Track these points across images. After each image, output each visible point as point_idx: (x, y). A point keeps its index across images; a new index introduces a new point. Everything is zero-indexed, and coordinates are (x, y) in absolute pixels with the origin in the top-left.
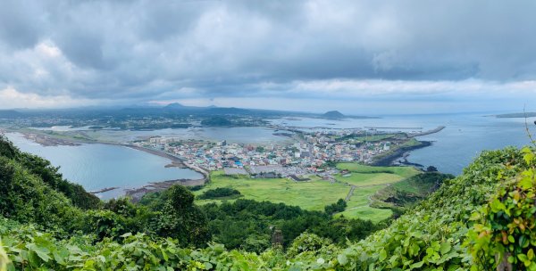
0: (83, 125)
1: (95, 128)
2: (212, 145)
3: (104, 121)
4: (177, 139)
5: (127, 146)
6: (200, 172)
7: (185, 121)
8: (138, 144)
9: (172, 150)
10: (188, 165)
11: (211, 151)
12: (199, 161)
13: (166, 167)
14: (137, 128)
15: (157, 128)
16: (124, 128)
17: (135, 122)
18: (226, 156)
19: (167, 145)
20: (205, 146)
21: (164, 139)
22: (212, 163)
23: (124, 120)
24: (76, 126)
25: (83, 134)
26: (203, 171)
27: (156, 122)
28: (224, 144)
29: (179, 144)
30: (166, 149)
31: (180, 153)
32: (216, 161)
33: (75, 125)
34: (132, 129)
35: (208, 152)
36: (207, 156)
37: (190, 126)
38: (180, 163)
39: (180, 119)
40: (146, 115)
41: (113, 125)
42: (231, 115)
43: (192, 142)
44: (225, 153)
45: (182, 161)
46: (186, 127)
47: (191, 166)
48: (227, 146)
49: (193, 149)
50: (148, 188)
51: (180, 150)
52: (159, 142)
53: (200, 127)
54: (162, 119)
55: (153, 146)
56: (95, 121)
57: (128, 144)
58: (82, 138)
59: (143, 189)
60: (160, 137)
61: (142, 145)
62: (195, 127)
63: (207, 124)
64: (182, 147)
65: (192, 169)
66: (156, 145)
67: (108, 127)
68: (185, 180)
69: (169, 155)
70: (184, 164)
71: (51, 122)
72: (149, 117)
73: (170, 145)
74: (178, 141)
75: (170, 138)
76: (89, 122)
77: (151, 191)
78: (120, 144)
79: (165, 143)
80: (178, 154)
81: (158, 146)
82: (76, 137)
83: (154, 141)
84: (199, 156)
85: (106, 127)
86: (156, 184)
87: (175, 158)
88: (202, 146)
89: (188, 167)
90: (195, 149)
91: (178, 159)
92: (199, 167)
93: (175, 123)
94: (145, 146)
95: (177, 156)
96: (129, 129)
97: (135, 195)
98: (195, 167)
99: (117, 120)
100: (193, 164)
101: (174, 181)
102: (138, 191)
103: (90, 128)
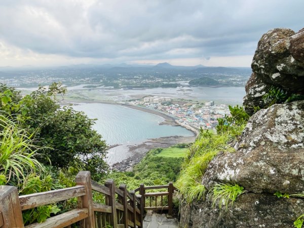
0: (77, 84)
2: (200, 105)
3: (97, 80)
4: (168, 99)
5: (123, 105)
6: (191, 130)
7: (174, 80)
8: (132, 103)
9: (165, 109)
10: (180, 123)
11: (200, 111)
12: (189, 120)
13: (160, 124)
14: (130, 87)
15: (149, 87)
16: (117, 87)
17: (126, 81)
18: (215, 117)
19: (160, 104)
20: (194, 106)
21: (156, 99)
22: (202, 123)
23: (116, 79)
26: (193, 129)
27: (148, 81)
28: (212, 104)
29: (170, 103)
30: (160, 108)
31: (173, 112)
32: (205, 121)
35: (197, 112)
36: (196, 115)
38: (172, 121)
39: (169, 78)
40: (135, 74)
41: (107, 85)
42: (218, 74)
43: (181, 102)
44: (213, 113)
45: (173, 119)
46: (175, 86)
47: (183, 124)
48: (214, 107)
49: (183, 108)
50: (147, 144)
51: (171, 109)
52: (152, 101)
53: (188, 86)
54: (152, 79)
55: (147, 105)
56: (88, 80)
57: (124, 103)
58: (79, 97)
59: (144, 145)
60: (153, 96)
61: (137, 104)
62: (183, 86)
63: (195, 84)
64: (173, 106)
65: (183, 127)
66: (150, 104)
67: (102, 85)
68: (178, 137)
69: (162, 114)
70: (176, 123)
71: (42, 82)
72: (139, 76)
73: (163, 104)
74: (169, 100)
75: (162, 98)
76: (82, 81)
77: (150, 146)
78: (116, 103)
79: (158, 102)
80: (170, 113)
81: (152, 105)
82: (71, 97)
83: (147, 101)
84: (189, 116)
85: (100, 86)
86: (153, 140)
87: (167, 116)
88: (191, 106)
89: (180, 125)
90: (185, 108)
91: (170, 117)
92: (190, 126)
93: (165, 83)
94: (139, 105)
95: (170, 115)
96: (122, 87)
97: (137, 150)
98: (186, 125)
99: (110, 79)
100: (184, 123)
101: (168, 137)
102: (139, 147)
103: (84, 87)
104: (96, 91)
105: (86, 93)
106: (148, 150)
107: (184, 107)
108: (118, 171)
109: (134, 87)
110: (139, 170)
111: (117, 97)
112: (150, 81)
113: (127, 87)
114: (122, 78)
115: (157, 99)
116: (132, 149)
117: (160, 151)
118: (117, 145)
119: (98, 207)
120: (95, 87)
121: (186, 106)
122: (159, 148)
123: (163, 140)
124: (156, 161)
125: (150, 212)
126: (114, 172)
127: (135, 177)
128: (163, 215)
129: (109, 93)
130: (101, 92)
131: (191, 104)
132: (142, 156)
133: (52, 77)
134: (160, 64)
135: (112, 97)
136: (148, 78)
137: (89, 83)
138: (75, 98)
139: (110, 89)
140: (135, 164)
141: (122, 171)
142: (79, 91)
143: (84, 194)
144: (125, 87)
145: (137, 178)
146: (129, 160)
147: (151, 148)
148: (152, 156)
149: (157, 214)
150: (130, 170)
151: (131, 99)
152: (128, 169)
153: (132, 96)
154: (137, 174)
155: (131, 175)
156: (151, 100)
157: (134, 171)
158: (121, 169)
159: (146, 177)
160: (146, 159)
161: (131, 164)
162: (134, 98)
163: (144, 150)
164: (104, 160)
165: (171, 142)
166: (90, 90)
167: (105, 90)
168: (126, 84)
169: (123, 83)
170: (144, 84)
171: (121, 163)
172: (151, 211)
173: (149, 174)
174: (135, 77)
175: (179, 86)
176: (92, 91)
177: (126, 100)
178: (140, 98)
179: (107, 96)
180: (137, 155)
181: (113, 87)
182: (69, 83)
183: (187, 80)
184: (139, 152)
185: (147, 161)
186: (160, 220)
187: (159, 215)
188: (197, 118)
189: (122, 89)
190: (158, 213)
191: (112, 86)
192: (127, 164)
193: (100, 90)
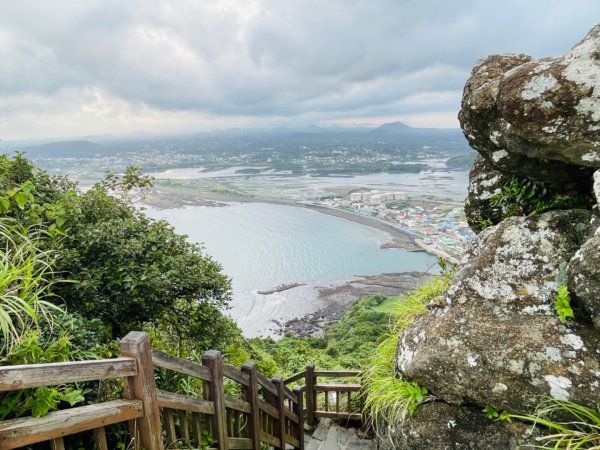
0: (226, 167)
1: (249, 173)
3: (261, 158)
4: (401, 195)
5: (308, 206)
7: (414, 158)
8: (327, 203)
10: (424, 247)
12: (444, 240)
13: (383, 247)
14: (324, 172)
15: (361, 172)
16: (298, 171)
17: (317, 159)
19: (382, 206)
21: (376, 196)
23: (298, 157)
24: (211, 169)
25: (227, 184)
27: (361, 160)
29: (404, 205)
30: (383, 214)
31: (410, 223)
33: (211, 167)
34: (313, 174)
35: (462, 224)
37: (425, 168)
38: (409, 242)
39: (403, 153)
40: (336, 146)
41: (279, 168)
43: (429, 203)
45: (411, 238)
46: (417, 170)
47: (430, 249)
49: (432, 216)
50: (355, 285)
51: (407, 217)
52: (368, 200)
53: (445, 170)
54: (369, 155)
55: (357, 207)
56: (245, 159)
57: (310, 203)
58: (227, 191)
59: (347, 287)
60: (369, 190)
61: (337, 205)
62: (434, 170)
63: (460, 165)
64: (412, 210)
65: (431, 254)
66: (362, 206)
67: (270, 169)
68: (418, 273)
69: (387, 226)
70: (416, 245)
71: (164, 162)
72: (343, 151)
73: (389, 206)
74: (403, 198)
75: (388, 193)
76: (234, 161)
77: (360, 290)
78: (296, 204)
79: (379, 202)
80: (403, 225)
81: (366, 207)
82: (215, 191)
83: (358, 198)
84: (444, 231)
85: (267, 169)
86: (367, 278)
87: (398, 230)
88: (451, 210)
89: (424, 251)
90: (436, 215)
91: (404, 233)
92: (446, 251)
93: (395, 163)
94: (341, 207)
95: (404, 229)
96: (308, 172)
97: (334, 297)
98: (436, 251)
99: (285, 157)
100: (435, 245)
101: (398, 274)
102: (339, 290)
103: (237, 172)
104: (259, 180)
105: (240, 183)
106: (356, 298)
107: (434, 212)
108: (296, 336)
109: (332, 172)
110: (338, 337)
111: (297, 190)
112: (365, 160)
113: (318, 172)
114: (308, 155)
115: (378, 196)
116: (325, 293)
117: (380, 301)
118: (295, 285)
119: (173, 401)
120: (258, 171)
121: (438, 212)
122: (379, 294)
123: (387, 280)
124: (371, 320)
125: (325, 421)
126: (288, 336)
127: (328, 349)
128: (352, 430)
129: (283, 184)
130: (268, 182)
131: (449, 207)
132: (343, 309)
133: (181, 153)
134: (386, 125)
135: (289, 191)
136: (359, 154)
137: (247, 165)
138: (221, 192)
139: (284, 176)
140: (330, 324)
141: (303, 335)
142: (229, 180)
143: (132, 374)
144: (314, 172)
145: (332, 353)
146: (317, 315)
147: (362, 295)
148: (363, 310)
149: (338, 427)
150: (318, 334)
151: (326, 195)
152: (315, 333)
153: (327, 190)
154: (332, 344)
155: (320, 345)
156: (365, 198)
157: (327, 338)
158: (303, 332)
159: (351, 351)
160: (352, 315)
161: (322, 324)
162: (331, 193)
163: (350, 298)
164: (224, 312)
165: (404, 285)
166: (248, 177)
167: (277, 178)
168: (318, 167)
169: (311, 164)
170: (353, 166)
171: (302, 319)
172: (328, 420)
173: (356, 346)
174: (334, 152)
175: (425, 170)
176: (252, 180)
177: (315, 196)
178: (343, 194)
179: (278, 190)
180: (333, 305)
181: (290, 172)
182: (210, 165)
183: (443, 157)
184: (339, 300)
185: (354, 320)
186: (344, 440)
187: (343, 429)
188: (462, 237)
189: (308, 176)
190: (341, 425)
191: (288, 169)
192: (314, 322)
193: (267, 178)
